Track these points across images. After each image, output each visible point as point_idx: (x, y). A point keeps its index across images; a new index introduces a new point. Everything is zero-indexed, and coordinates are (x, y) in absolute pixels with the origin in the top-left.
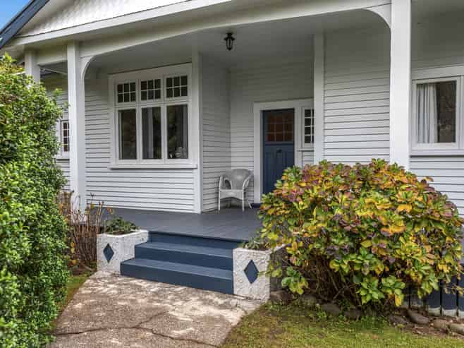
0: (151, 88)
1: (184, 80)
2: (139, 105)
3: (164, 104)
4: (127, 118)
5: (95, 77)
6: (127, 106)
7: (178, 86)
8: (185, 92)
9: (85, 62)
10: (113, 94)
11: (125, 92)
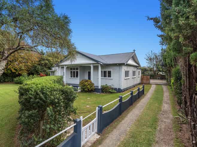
0: (74, 69)
1: (78, 68)
2: (73, 71)
3: (76, 71)
4: (71, 72)
5: (67, 68)
6: (72, 71)
7: (77, 69)
8: (78, 70)
9: (66, 67)
10: (70, 69)
11: (71, 69)
